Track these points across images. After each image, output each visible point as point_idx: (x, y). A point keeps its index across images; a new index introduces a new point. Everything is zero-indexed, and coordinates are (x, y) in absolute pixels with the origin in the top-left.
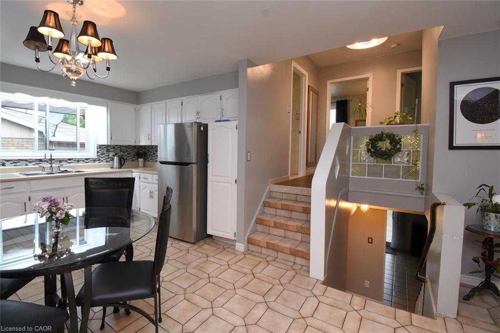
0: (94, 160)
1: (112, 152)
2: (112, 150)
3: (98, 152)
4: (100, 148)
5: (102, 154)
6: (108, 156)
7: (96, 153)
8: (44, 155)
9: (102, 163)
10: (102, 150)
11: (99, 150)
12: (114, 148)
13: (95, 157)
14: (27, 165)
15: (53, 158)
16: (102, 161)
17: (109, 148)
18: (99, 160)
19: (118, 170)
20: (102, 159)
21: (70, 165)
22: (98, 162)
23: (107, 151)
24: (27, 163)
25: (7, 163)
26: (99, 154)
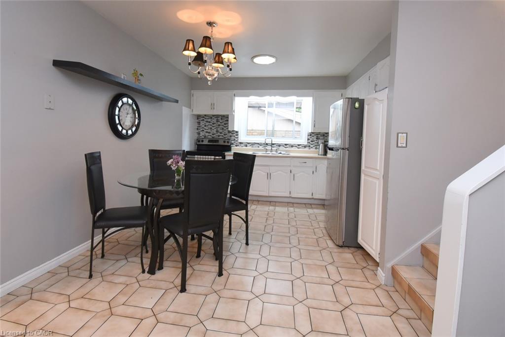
0: (305, 147)
1: (322, 139)
2: (321, 138)
3: (308, 139)
4: (311, 135)
5: (312, 141)
6: (318, 143)
7: (307, 139)
8: (264, 140)
9: (311, 150)
10: (312, 138)
11: (309, 137)
12: (324, 135)
13: (306, 143)
14: (259, 147)
15: (273, 143)
16: (312, 147)
17: (319, 136)
18: (309, 146)
19: (322, 156)
20: (311, 146)
21: (285, 149)
22: (308, 148)
23: (317, 139)
24: (259, 145)
25: (248, 145)
26: (309, 141)
